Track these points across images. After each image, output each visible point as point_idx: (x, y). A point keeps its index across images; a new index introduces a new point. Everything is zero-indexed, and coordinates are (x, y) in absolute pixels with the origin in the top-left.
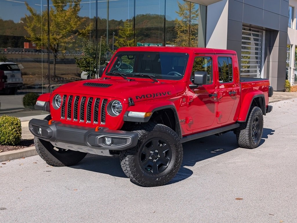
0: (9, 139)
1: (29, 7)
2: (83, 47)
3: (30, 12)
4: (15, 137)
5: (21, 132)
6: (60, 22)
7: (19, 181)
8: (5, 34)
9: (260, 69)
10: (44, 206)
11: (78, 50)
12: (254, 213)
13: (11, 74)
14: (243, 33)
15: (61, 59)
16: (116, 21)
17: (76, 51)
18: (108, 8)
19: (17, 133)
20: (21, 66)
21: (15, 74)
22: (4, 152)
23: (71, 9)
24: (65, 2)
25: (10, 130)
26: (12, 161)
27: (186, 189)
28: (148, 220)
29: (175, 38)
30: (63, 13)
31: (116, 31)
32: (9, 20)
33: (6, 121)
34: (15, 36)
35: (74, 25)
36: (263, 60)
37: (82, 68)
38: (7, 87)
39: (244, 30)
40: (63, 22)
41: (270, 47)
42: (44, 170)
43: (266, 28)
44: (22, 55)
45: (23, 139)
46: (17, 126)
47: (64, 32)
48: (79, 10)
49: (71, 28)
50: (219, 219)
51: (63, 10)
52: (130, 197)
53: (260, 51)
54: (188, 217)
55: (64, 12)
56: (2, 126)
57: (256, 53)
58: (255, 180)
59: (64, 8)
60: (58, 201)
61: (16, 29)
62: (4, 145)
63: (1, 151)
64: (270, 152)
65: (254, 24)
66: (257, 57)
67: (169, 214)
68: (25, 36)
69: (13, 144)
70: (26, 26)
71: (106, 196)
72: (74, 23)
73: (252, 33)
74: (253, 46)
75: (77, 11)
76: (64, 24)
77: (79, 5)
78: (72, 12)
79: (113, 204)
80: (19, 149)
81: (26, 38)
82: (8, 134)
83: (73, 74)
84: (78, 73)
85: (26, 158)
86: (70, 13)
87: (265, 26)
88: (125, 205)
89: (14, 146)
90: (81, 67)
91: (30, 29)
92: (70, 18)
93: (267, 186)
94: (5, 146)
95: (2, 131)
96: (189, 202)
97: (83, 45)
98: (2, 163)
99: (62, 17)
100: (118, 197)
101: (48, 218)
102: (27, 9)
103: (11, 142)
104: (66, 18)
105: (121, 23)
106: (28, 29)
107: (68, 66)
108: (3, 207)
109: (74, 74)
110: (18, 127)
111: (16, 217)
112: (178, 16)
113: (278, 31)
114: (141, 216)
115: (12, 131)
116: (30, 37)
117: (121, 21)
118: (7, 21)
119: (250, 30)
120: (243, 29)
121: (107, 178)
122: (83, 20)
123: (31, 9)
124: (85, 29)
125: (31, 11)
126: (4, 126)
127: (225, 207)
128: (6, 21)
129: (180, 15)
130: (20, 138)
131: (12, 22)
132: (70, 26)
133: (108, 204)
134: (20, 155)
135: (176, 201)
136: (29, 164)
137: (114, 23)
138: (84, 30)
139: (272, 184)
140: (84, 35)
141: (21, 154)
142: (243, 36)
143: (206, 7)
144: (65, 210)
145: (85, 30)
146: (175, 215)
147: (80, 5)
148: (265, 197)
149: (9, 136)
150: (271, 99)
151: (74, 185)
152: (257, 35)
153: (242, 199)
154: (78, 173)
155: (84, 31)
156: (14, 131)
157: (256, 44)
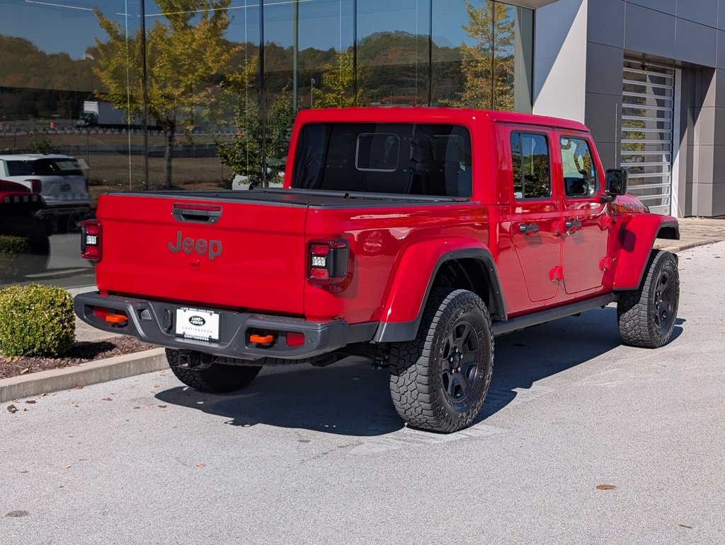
0: (44, 342)
1: (104, 20)
2: (236, 116)
3: (108, 32)
4: (58, 337)
5: (74, 324)
6: (179, 55)
7: (66, 444)
8: (49, 87)
9: (669, 163)
10: (122, 506)
11: (225, 124)
12: (642, 522)
13: (63, 184)
14: (626, 75)
15: (184, 146)
16: (318, 51)
17: (219, 126)
18: (297, 19)
19: (64, 327)
20: (83, 164)
21: (70, 184)
22: (32, 372)
23: (206, 23)
24: (191, 7)
25: (47, 320)
26: (51, 394)
27: (475, 462)
28: (376, 540)
29: (463, 90)
30: (186, 34)
31: (318, 75)
32: (61, 53)
33: (37, 297)
34: (73, 92)
35: (213, 62)
36: (676, 141)
37: (233, 167)
38: (53, 214)
39: (629, 67)
40: (188, 55)
41: (693, 107)
42: (126, 418)
43: (683, 62)
44: (89, 138)
45: (80, 340)
46: (65, 309)
47: (189, 80)
48: (225, 26)
49: (206, 69)
50: (553, 537)
51: (186, 27)
52: (334, 483)
53: (670, 120)
54: (475, 534)
55: (189, 31)
56: (28, 311)
57: (660, 125)
58: (648, 440)
59: (190, 23)
60: (155, 493)
61: (75, 75)
62: (33, 356)
63: (25, 371)
64: (689, 368)
65: (653, 52)
66: (663, 133)
67: (430, 526)
68: (95, 91)
69: (54, 354)
70: (98, 66)
71: (276, 482)
72: (213, 58)
73: (649, 76)
74: (651, 107)
75: (220, 29)
76: (189, 62)
77: (225, 12)
78: (209, 30)
79: (292, 499)
80: (69, 365)
81: (97, 96)
82: (41, 330)
83: (211, 181)
84: (225, 178)
85: (86, 389)
86: (204, 34)
87: (680, 58)
88: (319, 502)
89: (56, 358)
90: (231, 166)
91: (107, 74)
92: (204, 46)
93: (677, 455)
94: (34, 359)
95: (27, 321)
96: (480, 495)
97: (237, 112)
98: (26, 400)
99: (185, 43)
100: (305, 484)
101: (130, 536)
102: (100, 25)
103: (49, 349)
104: (194, 47)
105: (330, 55)
106: (103, 74)
107: (203, 163)
108: (21, 509)
109: (215, 182)
110: (67, 311)
111: (49, 534)
112: (467, 35)
113: (712, 70)
114: (358, 530)
115: (51, 321)
116: (107, 94)
117: (332, 50)
118: (55, 55)
119: (643, 67)
120: (625, 66)
121: (281, 435)
122: (237, 49)
123: (110, 25)
124: (241, 71)
125: (109, 29)
126: (31, 309)
127: (569, 508)
128: (52, 56)
129: (471, 34)
130: (72, 338)
131: (66, 57)
132: (205, 64)
133: (279, 500)
134: (72, 380)
135: (447, 494)
136: (93, 401)
137: (314, 57)
138: (240, 74)
139: (691, 450)
140: (238, 86)
141: (74, 379)
142: (625, 81)
143: (532, 12)
144: (171, 516)
145: (243, 73)
146: (445, 528)
147: (227, 12)
148: (671, 481)
149: (44, 333)
150: (698, 237)
151: (198, 453)
152: (662, 81)
153: (612, 487)
154: (209, 425)
155: (237, 76)
156: (55, 321)
157: (661, 103)
